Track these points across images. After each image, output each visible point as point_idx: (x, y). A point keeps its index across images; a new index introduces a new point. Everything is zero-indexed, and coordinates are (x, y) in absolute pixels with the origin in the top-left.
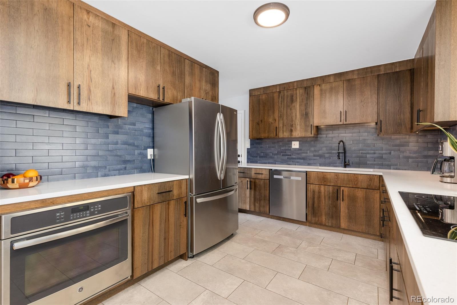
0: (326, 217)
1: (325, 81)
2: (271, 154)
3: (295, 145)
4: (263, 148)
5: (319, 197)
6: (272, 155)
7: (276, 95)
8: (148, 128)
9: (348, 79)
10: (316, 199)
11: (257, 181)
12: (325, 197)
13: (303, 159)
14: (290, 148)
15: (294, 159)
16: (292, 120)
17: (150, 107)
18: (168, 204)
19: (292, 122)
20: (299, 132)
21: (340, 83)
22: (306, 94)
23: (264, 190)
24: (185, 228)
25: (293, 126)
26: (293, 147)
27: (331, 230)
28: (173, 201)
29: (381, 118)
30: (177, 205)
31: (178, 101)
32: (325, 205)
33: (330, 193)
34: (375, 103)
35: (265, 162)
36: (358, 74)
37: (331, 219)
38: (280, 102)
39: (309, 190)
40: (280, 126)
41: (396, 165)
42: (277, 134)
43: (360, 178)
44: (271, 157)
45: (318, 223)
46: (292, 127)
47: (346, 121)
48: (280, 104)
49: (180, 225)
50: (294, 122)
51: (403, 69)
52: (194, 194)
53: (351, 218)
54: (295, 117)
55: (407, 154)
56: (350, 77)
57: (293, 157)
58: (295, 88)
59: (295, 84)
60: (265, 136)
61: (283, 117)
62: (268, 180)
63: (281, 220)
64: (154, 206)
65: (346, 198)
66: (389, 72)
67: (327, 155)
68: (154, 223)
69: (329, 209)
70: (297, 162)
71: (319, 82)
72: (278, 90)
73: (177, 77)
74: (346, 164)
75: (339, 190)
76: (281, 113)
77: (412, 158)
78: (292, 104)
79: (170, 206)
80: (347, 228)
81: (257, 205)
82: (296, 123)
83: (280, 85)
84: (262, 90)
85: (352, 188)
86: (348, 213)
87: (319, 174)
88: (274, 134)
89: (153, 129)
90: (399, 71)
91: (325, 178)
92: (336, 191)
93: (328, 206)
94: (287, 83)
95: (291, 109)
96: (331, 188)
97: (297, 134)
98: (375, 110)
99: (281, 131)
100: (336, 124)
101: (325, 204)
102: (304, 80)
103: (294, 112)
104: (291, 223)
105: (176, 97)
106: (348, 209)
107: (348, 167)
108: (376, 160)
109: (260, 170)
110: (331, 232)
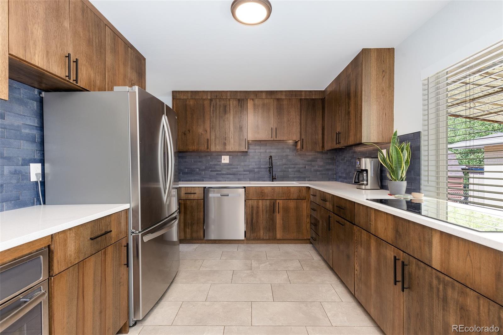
0: (263, 231)
1: (257, 96)
2: (198, 169)
3: (225, 160)
4: (187, 163)
5: (258, 212)
6: (199, 171)
7: (207, 103)
8: (31, 125)
9: (277, 98)
10: (254, 214)
11: (188, 202)
12: (263, 211)
13: (234, 174)
14: (219, 163)
15: (223, 174)
16: (225, 132)
17: (33, 88)
18: (104, 252)
19: (225, 134)
20: (233, 145)
21: (271, 100)
22: (240, 106)
23: (198, 212)
24: (125, 285)
25: (227, 139)
26: (223, 162)
27: (266, 243)
28: (111, 247)
29: (303, 137)
30: (115, 252)
31: (97, 89)
32: (263, 220)
33: (267, 207)
34: (298, 124)
35: (191, 179)
36: (286, 95)
37: (268, 232)
38: (211, 111)
39: (248, 206)
40: (212, 138)
41: (309, 177)
42: (209, 147)
43: (292, 190)
44: (198, 174)
45: (257, 238)
46: (225, 140)
47: (276, 138)
48: (212, 113)
49: (120, 283)
50: (228, 135)
51: (317, 97)
52: (140, 230)
53: (285, 228)
54: (228, 129)
55: (316, 168)
56: (279, 96)
57: (223, 172)
58: (229, 98)
59: (229, 94)
60: (194, 148)
61: (216, 129)
62: (203, 200)
63: (217, 243)
64: (84, 263)
65: (281, 210)
66: (308, 98)
67: (256, 170)
68: (85, 292)
69: (267, 223)
70: (227, 178)
71: (252, 96)
72: (209, 98)
73: (95, 49)
74: (273, 178)
75: (275, 203)
76: (213, 124)
77: (319, 171)
78: (225, 115)
79: (106, 256)
80: (282, 238)
81: (188, 231)
82: (230, 136)
83: (211, 92)
84: (189, 94)
85: (286, 200)
86: (283, 224)
87: (257, 189)
88: (204, 147)
89: (41, 128)
90: (315, 99)
91: (263, 193)
92: (273, 204)
93: (265, 220)
94: (220, 91)
95: (224, 121)
96: (268, 202)
97: (231, 148)
98: (299, 130)
99: (213, 144)
100: (267, 140)
101: (263, 218)
102: (237, 91)
103: (228, 124)
104: (228, 244)
105: (93, 81)
106: (283, 220)
107: (275, 181)
108: (296, 173)
109: (192, 189)
110: (267, 245)
